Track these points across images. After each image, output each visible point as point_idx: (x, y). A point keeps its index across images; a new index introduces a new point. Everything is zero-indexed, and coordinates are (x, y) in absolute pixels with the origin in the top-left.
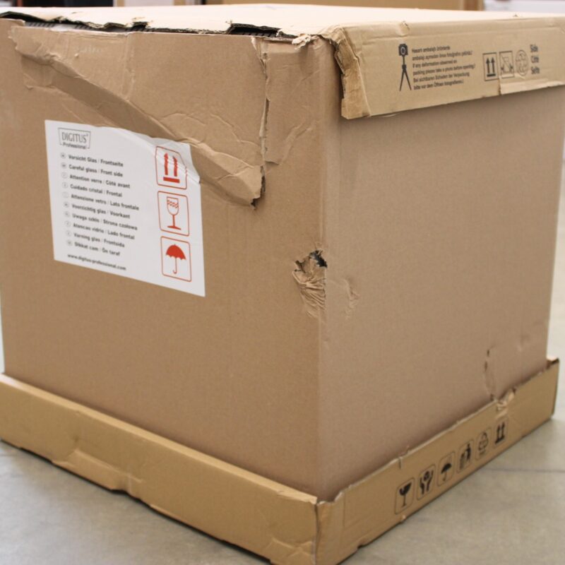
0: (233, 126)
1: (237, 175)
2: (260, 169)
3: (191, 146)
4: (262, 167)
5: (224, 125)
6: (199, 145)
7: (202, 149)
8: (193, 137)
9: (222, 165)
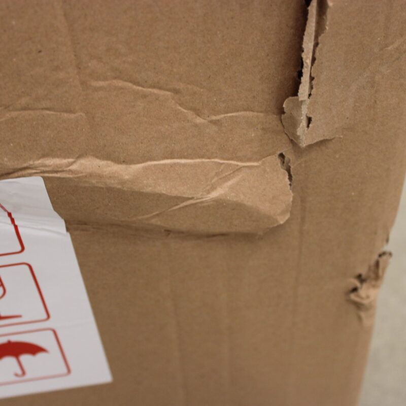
0: (176, 91)
1: (214, 195)
2: (278, 161)
3: (44, 178)
4: (282, 156)
5: (144, 96)
6: (74, 167)
7: (91, 175)
8: (44, 156)
9: (163, 188)
